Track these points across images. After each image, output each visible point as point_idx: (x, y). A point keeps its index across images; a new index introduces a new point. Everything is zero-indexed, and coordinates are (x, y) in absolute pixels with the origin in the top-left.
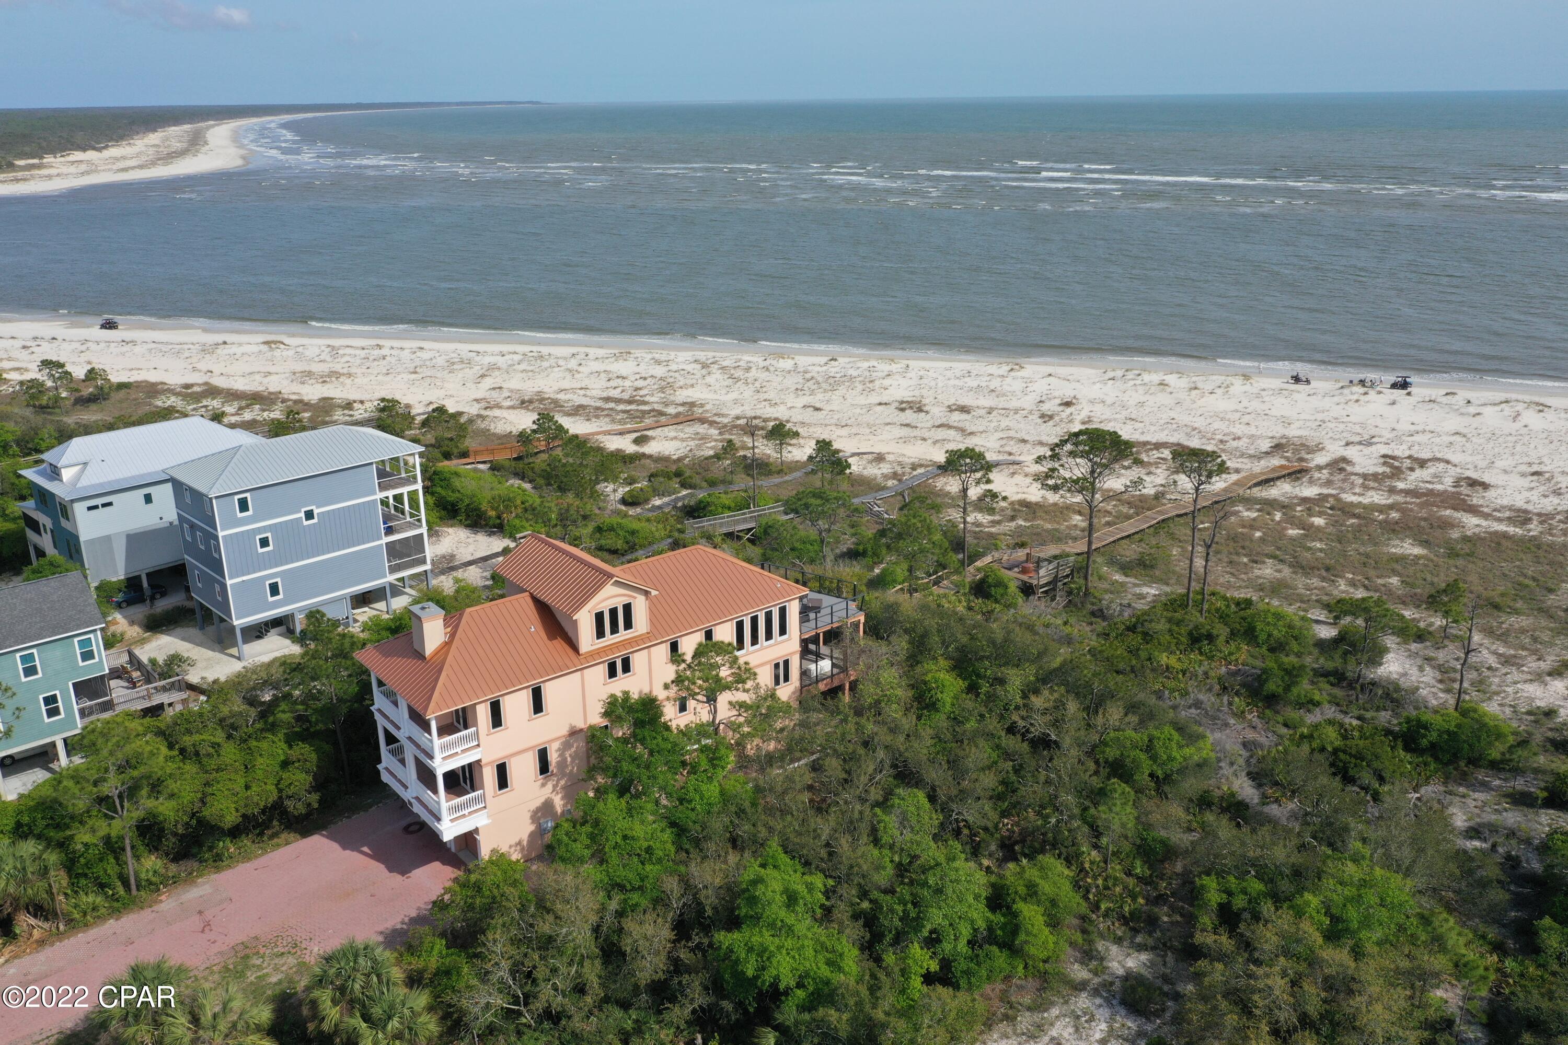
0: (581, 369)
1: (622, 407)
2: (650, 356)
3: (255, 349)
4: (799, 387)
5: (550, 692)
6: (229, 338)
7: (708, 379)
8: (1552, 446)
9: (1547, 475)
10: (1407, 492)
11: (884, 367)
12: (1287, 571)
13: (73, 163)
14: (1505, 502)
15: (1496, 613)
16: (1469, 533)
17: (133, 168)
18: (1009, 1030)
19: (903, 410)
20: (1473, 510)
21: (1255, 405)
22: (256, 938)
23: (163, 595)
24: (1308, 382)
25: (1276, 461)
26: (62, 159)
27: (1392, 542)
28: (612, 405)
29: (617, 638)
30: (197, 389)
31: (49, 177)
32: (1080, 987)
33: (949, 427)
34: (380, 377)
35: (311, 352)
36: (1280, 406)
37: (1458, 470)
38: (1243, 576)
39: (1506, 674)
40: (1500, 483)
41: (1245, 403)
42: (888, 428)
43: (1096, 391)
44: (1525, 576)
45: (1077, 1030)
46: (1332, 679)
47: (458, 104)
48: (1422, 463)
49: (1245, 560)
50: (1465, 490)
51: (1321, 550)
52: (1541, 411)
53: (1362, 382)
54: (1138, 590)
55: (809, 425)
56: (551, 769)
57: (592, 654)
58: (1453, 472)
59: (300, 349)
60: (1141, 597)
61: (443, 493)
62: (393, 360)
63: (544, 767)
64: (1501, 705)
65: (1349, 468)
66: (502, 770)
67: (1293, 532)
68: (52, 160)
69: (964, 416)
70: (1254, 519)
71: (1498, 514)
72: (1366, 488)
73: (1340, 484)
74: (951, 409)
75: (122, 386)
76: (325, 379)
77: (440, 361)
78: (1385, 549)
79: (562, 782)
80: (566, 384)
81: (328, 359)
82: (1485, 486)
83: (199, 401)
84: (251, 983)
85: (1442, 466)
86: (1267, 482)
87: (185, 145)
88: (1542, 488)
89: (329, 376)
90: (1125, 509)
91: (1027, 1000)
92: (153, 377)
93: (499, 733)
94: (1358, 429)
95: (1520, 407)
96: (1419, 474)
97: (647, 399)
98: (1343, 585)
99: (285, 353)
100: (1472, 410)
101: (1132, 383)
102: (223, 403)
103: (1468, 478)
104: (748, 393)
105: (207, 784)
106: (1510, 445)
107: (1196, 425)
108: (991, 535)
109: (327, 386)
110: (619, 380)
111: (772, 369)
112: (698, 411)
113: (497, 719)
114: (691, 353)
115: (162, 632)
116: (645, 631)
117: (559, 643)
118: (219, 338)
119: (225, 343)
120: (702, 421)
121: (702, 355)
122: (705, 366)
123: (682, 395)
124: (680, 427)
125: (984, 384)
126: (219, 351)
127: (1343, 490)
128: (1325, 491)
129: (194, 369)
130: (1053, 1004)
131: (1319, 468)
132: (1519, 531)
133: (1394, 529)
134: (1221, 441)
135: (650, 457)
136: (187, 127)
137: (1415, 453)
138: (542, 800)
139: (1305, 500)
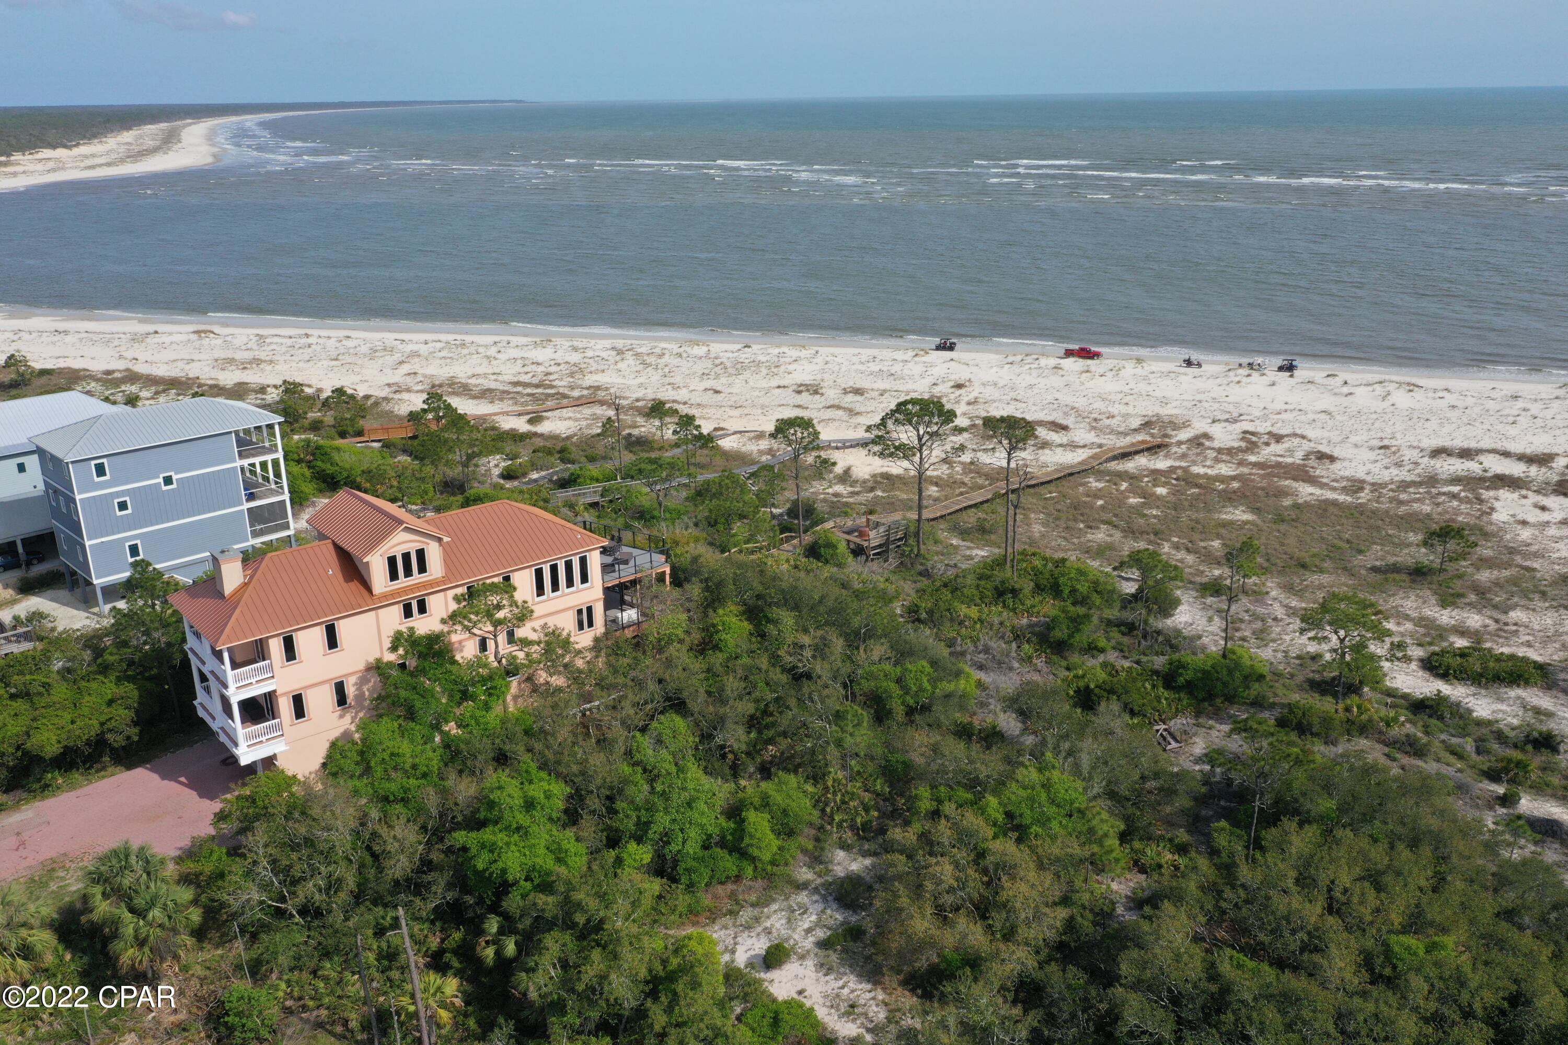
0: (499, 356)
1: (529, 391)
2: (570, 343)
3: (184, 337)
4: (706, 372)
5: (344, 628)
6: (160, 328)
7: (621, 365)
8: (1410, 423)
9: (1393, 449)
10: (1255, 465)
11: (793, 353)
12: (1118, 535)
13: (41, 160)
14: (1347, 473)
15: (1302, 571)
16: (1300, 501)
17: (100, 165)
18: (730, 923)
19: (799, 392)
20: (1312, 480)
21: (1142, 387)
22: (65, 855)
23: (41, 560)
24: (1199, 365)
25: (1140, 437)
26: (30, 157)
27: (1225, 510)
28: (519, 389)
29: (410, 581)
30: (117, 375)
31: (15, 174)
32: (801, 886)
33: (838, 407)
34: (301, 364)
35: (239, 341)
36: (1165, 388)
37: (1312, 445)
38: (1075, 540)
39: (1289, 624)
40: (1349, 456)
41: (1132, 385)
42: (780, 409)
43: (991, 375)
44: (1340, 539)
45: (789, 920)
46: (1123, 628)
47: (441, 103)
48: (1278, 438)
49: (1082, 526)
50: (1312, 462)
51: (1155, 517)
52: (1410, 391)
53: (1250, 365)
54: (968, 553)
55: (705, 406)
56: (348, 701)
57: (385, 596)
58: (1307, 446)
59: (229, 338)
60: (971, 558)
61: (323, 466)
62: (318, 348)
63: (342, 699)
64: (1275, 651)
65: (1207, 443)
66: (298, 701)
67: (1133, 501)
68: (21, 157)
69: (858, 398)
70: (1100, 490)
71: (1335, 484)
72: (1217, 460)
73: (1193, 458)
74: (845, 392)
75: (44, 372)
76: (244, 366)
77: (364, 349)
78: (1216, 516)
79: (361, 715)
80: (479, 370)
81: (255, 347)
82: (1332, 459)
83: (118, 386)
84: (53, 892)
85: (1297, 441)
86: (1125, 455)
87: (158, 143)
88: (1386, 461)
89: (250, 363)
90: (980, 481)
91: (753, 898)
92: (76, 364)
93: (293, 667)
94: (1231, 408)
95: (1392, 387)
96: (1275, 448)
97: (554, 383)
98: (1166, 548)
99: (213, 342)
100: (1346, 390)
101: (1028, 367)
102: (141, 389)
103: (1319, 452)
104: (655, 377)
105: (34, 719)
106: (1370, 422)
107: (1077, 405)
108: (847, 504)
109: (247, 372)
110: (534, 367)
111: (684, 355)
112: (601, 394)
113: (290, 651)
114: (610, 341)
115: (33, 594)
116: (440, 575)
117: (355, 586)
118: (151, 328)
119: (156, 332)
120: (602, 403)
121: (620, 343)
122: (620, 352)
123: (590, 380)
124: (580, 408)
125: (885, 369)
126: (148, 340)
127: (1194, 463)
128: (1177, 464)
129: (121, 357)
130: (774, 900)
131: (1180, 443)
132: (1349, 499)
133: (1230, 498)
134: (1095, 420)
135: (542, 435)
136: (163, 125)
137: (1275, 430)
138: (341, 730)
139: (1155, 472)
